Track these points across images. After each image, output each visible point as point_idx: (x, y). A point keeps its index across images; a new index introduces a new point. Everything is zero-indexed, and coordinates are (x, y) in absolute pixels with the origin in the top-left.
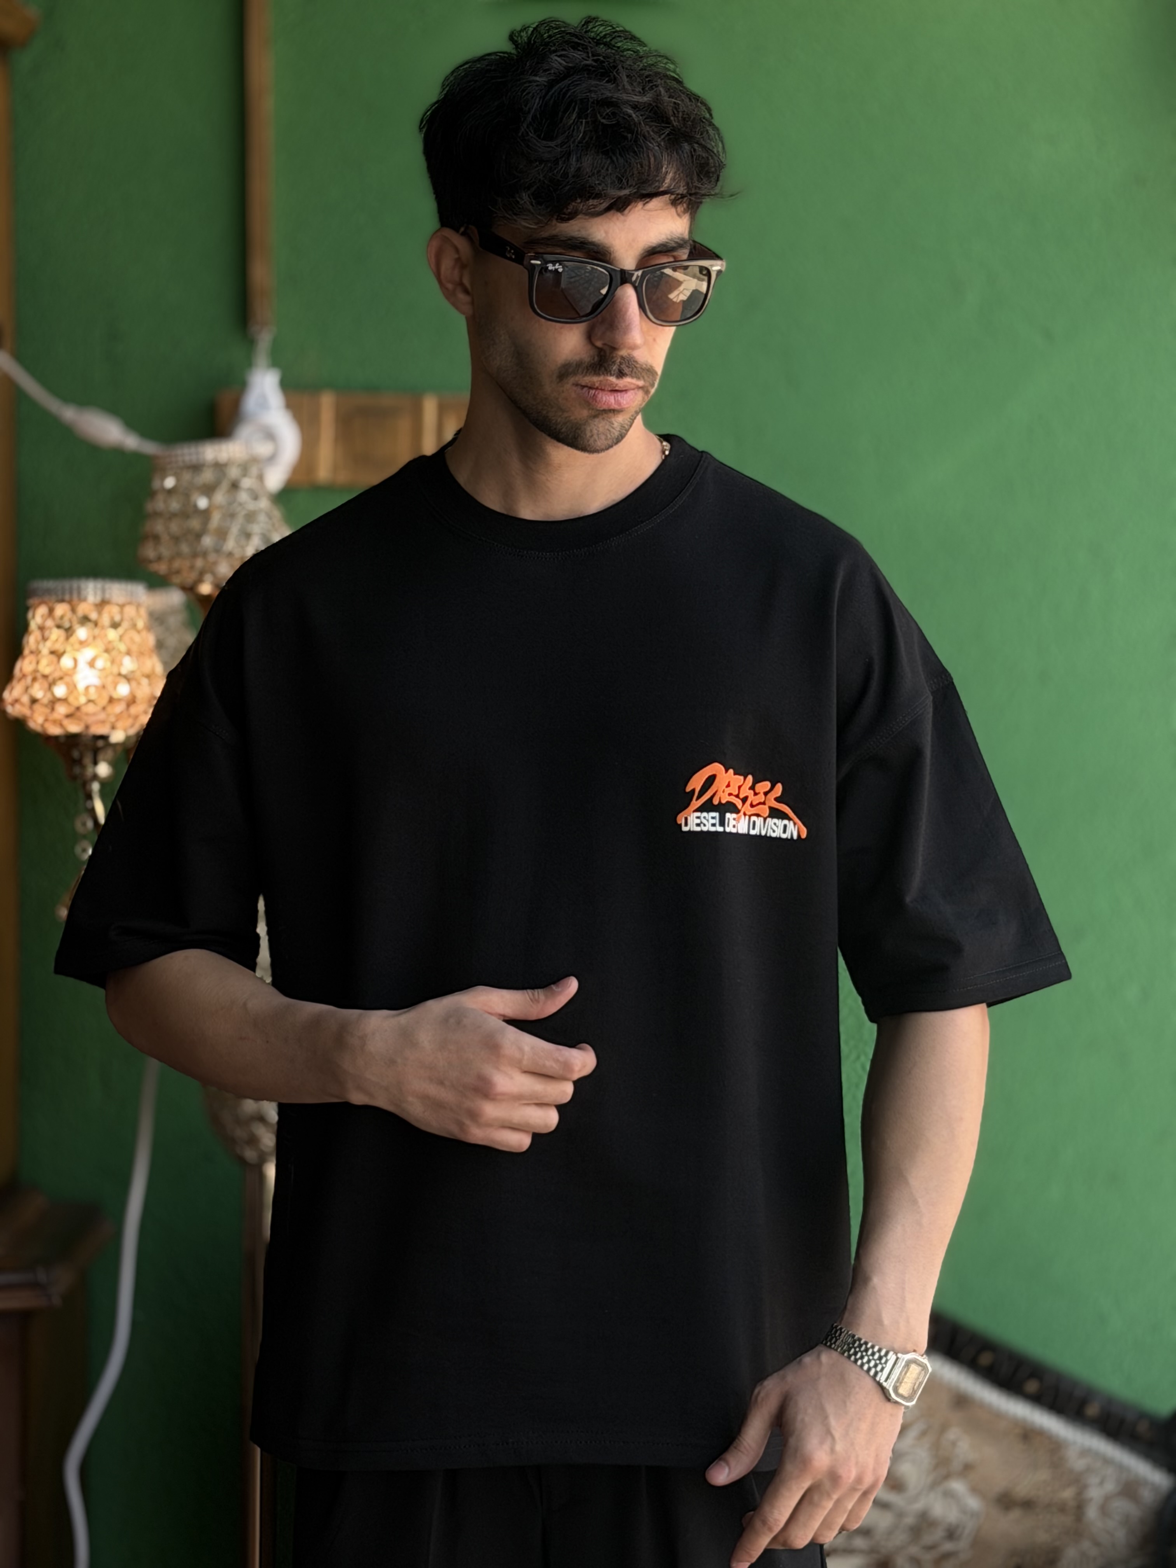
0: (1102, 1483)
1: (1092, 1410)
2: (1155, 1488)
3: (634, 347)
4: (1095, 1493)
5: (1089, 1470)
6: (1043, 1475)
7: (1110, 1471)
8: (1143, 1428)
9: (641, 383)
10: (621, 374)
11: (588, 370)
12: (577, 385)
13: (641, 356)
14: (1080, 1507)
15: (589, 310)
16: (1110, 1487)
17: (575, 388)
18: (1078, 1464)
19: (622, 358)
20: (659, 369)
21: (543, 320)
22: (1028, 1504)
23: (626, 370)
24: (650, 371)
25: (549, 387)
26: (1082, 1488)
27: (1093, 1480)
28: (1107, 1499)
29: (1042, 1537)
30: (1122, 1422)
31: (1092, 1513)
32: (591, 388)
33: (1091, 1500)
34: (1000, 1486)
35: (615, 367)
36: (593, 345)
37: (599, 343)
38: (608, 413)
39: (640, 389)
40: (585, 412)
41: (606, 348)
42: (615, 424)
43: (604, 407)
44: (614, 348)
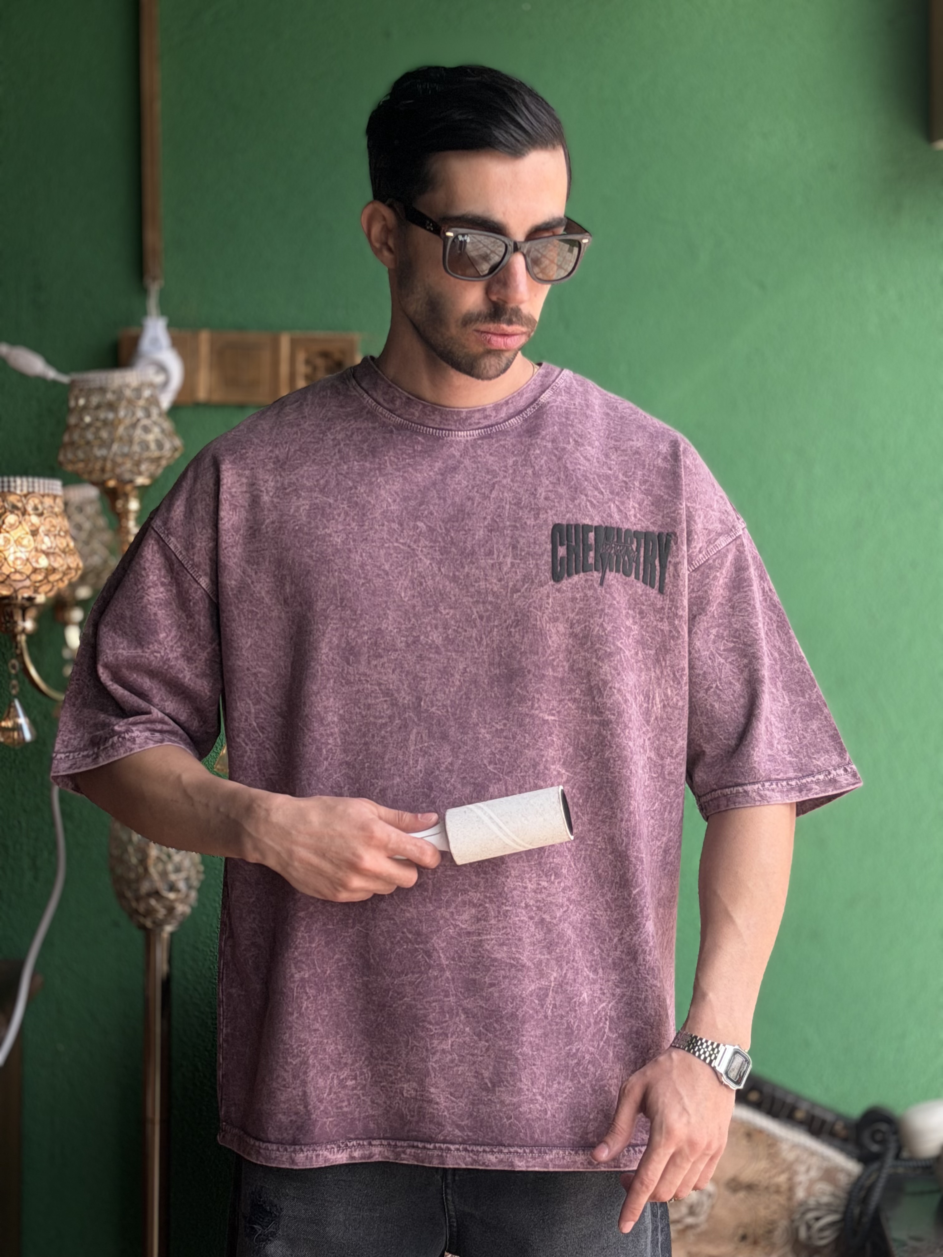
0: (808, 1170)
1: (800, 1115)
2: (849, 1174)
3: (522, 302)
4: (802, 1178)
5: (797, 1160)
6: (763, 1164)
7: (814, 1161)
8: (839, 1127)
9: (524, 329)
10: (510, 322)
11: (486, 318)
12: (478, 331)
13: (526, 309)
14: (791, 1189)
15: (487, 272)
16: (813, 1174)
17: (476, 334)
18: (789, 1155)
19: (512, 309)
20: (537, 319)
21: (452, 278)
22: (750, 1187)
23: (514, 319)
24: (529, 321)
25: (454, 330)
26: (795, 1173)
27: (802, 1168)
28: (812, 1182)
29: (763, 1213)
30: (824, 1122)
31: (800, 1194)
32: (488, 333)
33: (800, 1183)
34: (729, 1173)
35: (507, 316)
36: (490, 300)
37: (494, 298)
38: (498, 352)
39: (524, 334)
40: (481, 350)
41: (500, 302)
42: (503, 359)
43: (496, 348)
44: (506, 302)
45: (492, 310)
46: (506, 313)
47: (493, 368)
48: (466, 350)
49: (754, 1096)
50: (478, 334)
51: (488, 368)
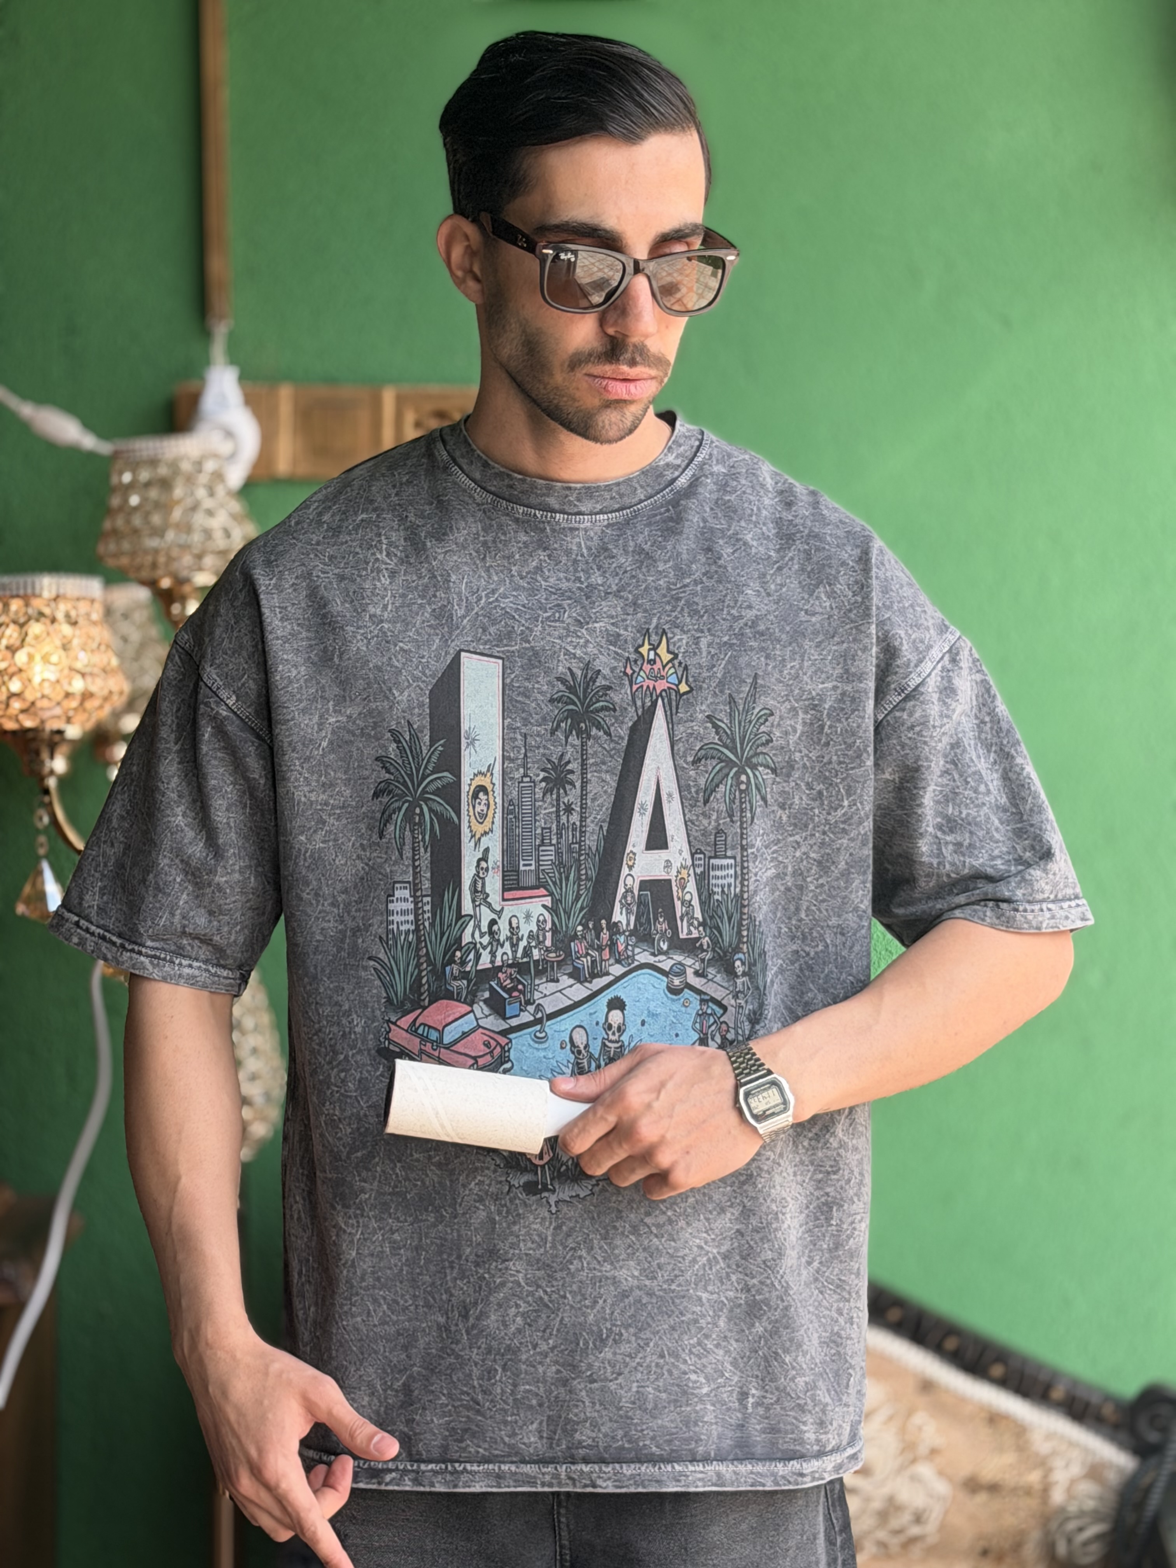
0: (1067, 1466)
1: (1058, 1393)
2: (1120, 1470)
3: (647, 336)
4: (1061, 1476)
5: (1054, 1453)
6: (1009, 1458)
7: (1075, 1454)
8: (1108, 1411)
9: (653, 372)
10: (633, 363)
11: (600, 357)
12: (590, 375)
13: (654, 345)
14: (1046, 1491)
15: (600, 301)
16: (1076, 1470)
17: (587, 378)
18: (1044, 1447)
19: (635, 346)
20: (672, 359)
21: (554, 310)
22: (994, 1488)
23: (638, 359)
24: (660, 361)
25: (559, 378)
26: (1048, 1471)
27: (1058, 1463)
28: (1073, 1482)
29: (1010, 1521)
30: (1087, 1405)
31: (1058, 1497)
32: (604, 378)
33: (1057, 1483)
34: (965, 1470)
35: (628, 356)
36: (606, 333)
37: (611, 331)
38: (620, 403)
39: (653, 378)
40: (597, 402)
41: (618, 336)
42: (628, 414)
43: (616, 397)
44: (626, 336)
45: (609, 347)
46: (626, 351)
47: (615, 428)
48: (577, 404)
49: (997, 1370)
50: (590, 380)
51: (607, 427)
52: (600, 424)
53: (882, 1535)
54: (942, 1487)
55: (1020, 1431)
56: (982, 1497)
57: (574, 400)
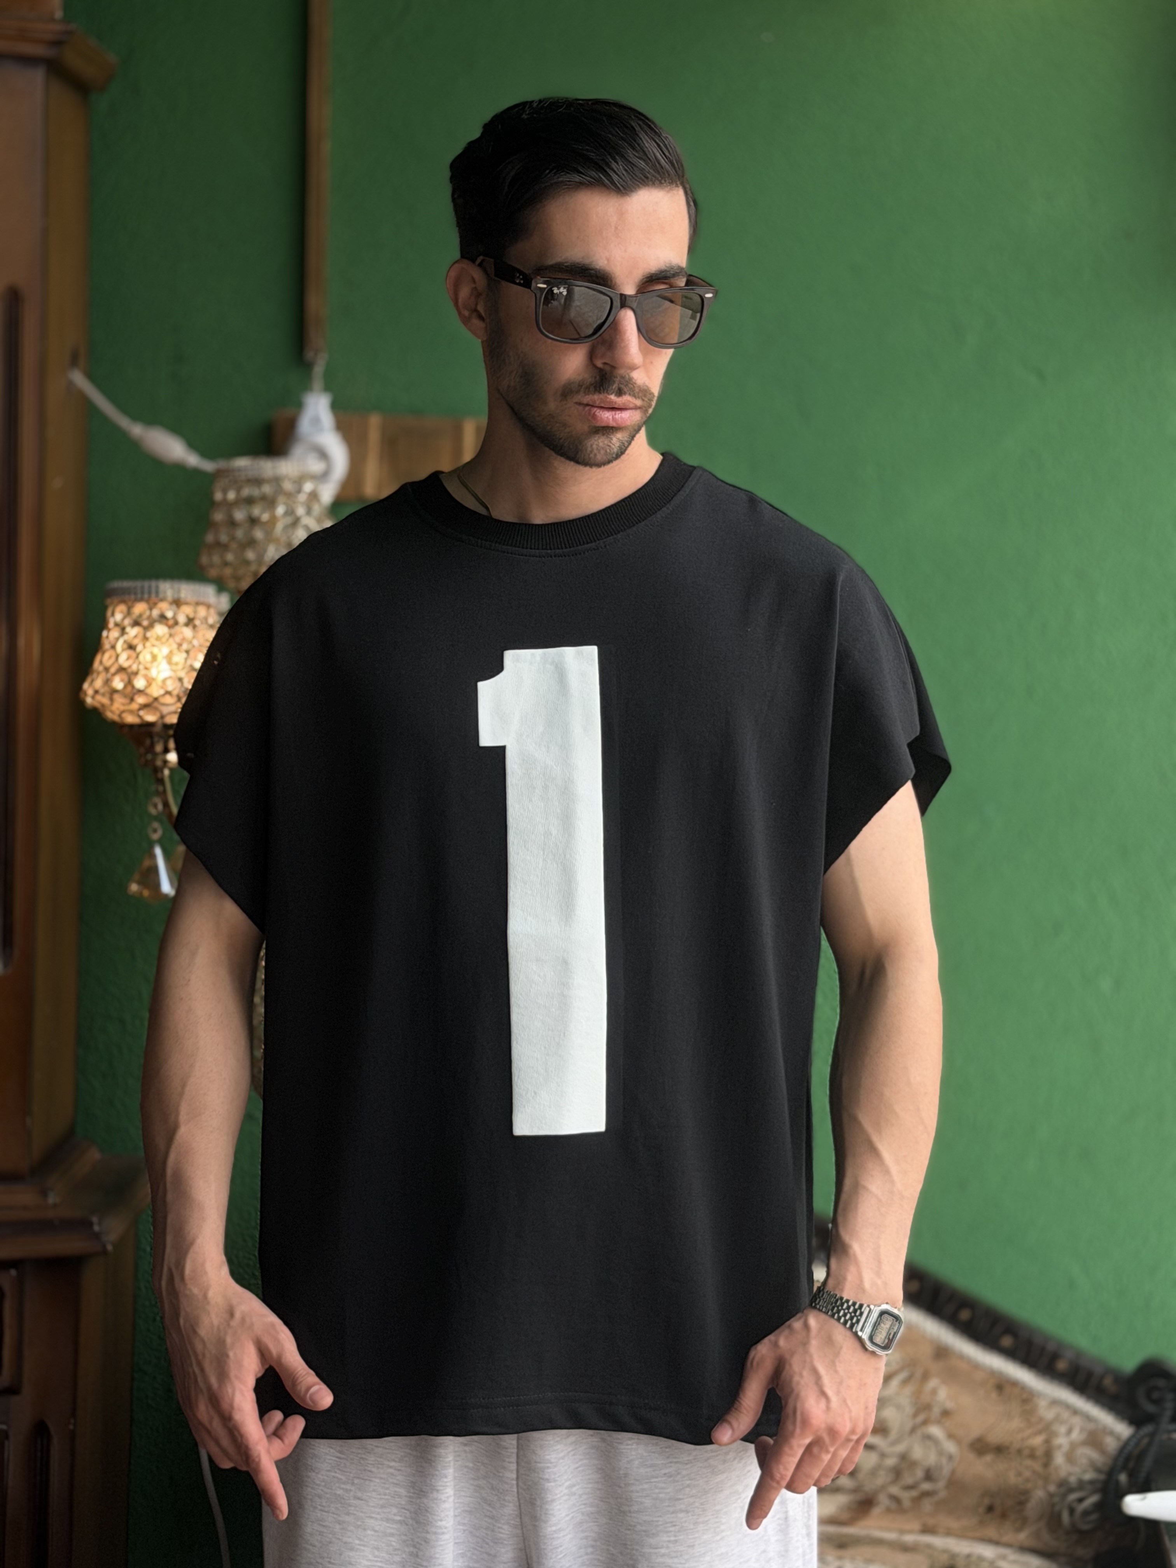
0: (1070, 1431)
1: (1062, 1365)
2: (1117, 1438)
4: (1062, 1441)
5: (1057, 1419)
6: (1016, 1423)
7: (1077, 1421)
8: (1108, 1382)
10: (620, 393)
11: (589, 387)
12: (580, 404)
13: (639, 377)
14: (1048, 1455)
15: (589, 333)
16: (1076, 1436)
17: (577, 406)
18: (1047, 1414)
19: (623, 377)
21: (550, 341)
22: (1000, 1450)
23: (625, 389)
24: (647, 391)
25: (552, 405)
26: (1051, 1436)
27: (1062, 1429)
28: (1073, 1446)
29: (1013, 1480)
30: (1090, 1375)
31: (1059, 1459)
32: (593, 406)
33: (1060, 1447)
34: (975, 1432)
35: (615, 386)
36: (595, 366)
37: (599, 363)
38: (608, 430)
39: (640, 408)
40: (586, 428)
41: (607, 368)
42: (614, 440)
43: (603, 424)
44: (614, 367)
45: (598, 377)
46: (614, 382)
47: (602, 452)
48: (567, 430)
49: (1007, 1341)
50: (581, 408)
51: (595, 451)
52: (589, 449)
53: (895, 1490)
54: (950, 1447)
55: (1027, 1398)
56: (989, 1458)
57: (565, 425)
